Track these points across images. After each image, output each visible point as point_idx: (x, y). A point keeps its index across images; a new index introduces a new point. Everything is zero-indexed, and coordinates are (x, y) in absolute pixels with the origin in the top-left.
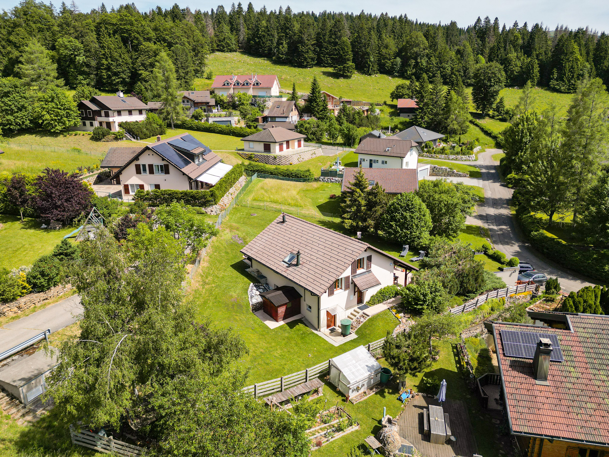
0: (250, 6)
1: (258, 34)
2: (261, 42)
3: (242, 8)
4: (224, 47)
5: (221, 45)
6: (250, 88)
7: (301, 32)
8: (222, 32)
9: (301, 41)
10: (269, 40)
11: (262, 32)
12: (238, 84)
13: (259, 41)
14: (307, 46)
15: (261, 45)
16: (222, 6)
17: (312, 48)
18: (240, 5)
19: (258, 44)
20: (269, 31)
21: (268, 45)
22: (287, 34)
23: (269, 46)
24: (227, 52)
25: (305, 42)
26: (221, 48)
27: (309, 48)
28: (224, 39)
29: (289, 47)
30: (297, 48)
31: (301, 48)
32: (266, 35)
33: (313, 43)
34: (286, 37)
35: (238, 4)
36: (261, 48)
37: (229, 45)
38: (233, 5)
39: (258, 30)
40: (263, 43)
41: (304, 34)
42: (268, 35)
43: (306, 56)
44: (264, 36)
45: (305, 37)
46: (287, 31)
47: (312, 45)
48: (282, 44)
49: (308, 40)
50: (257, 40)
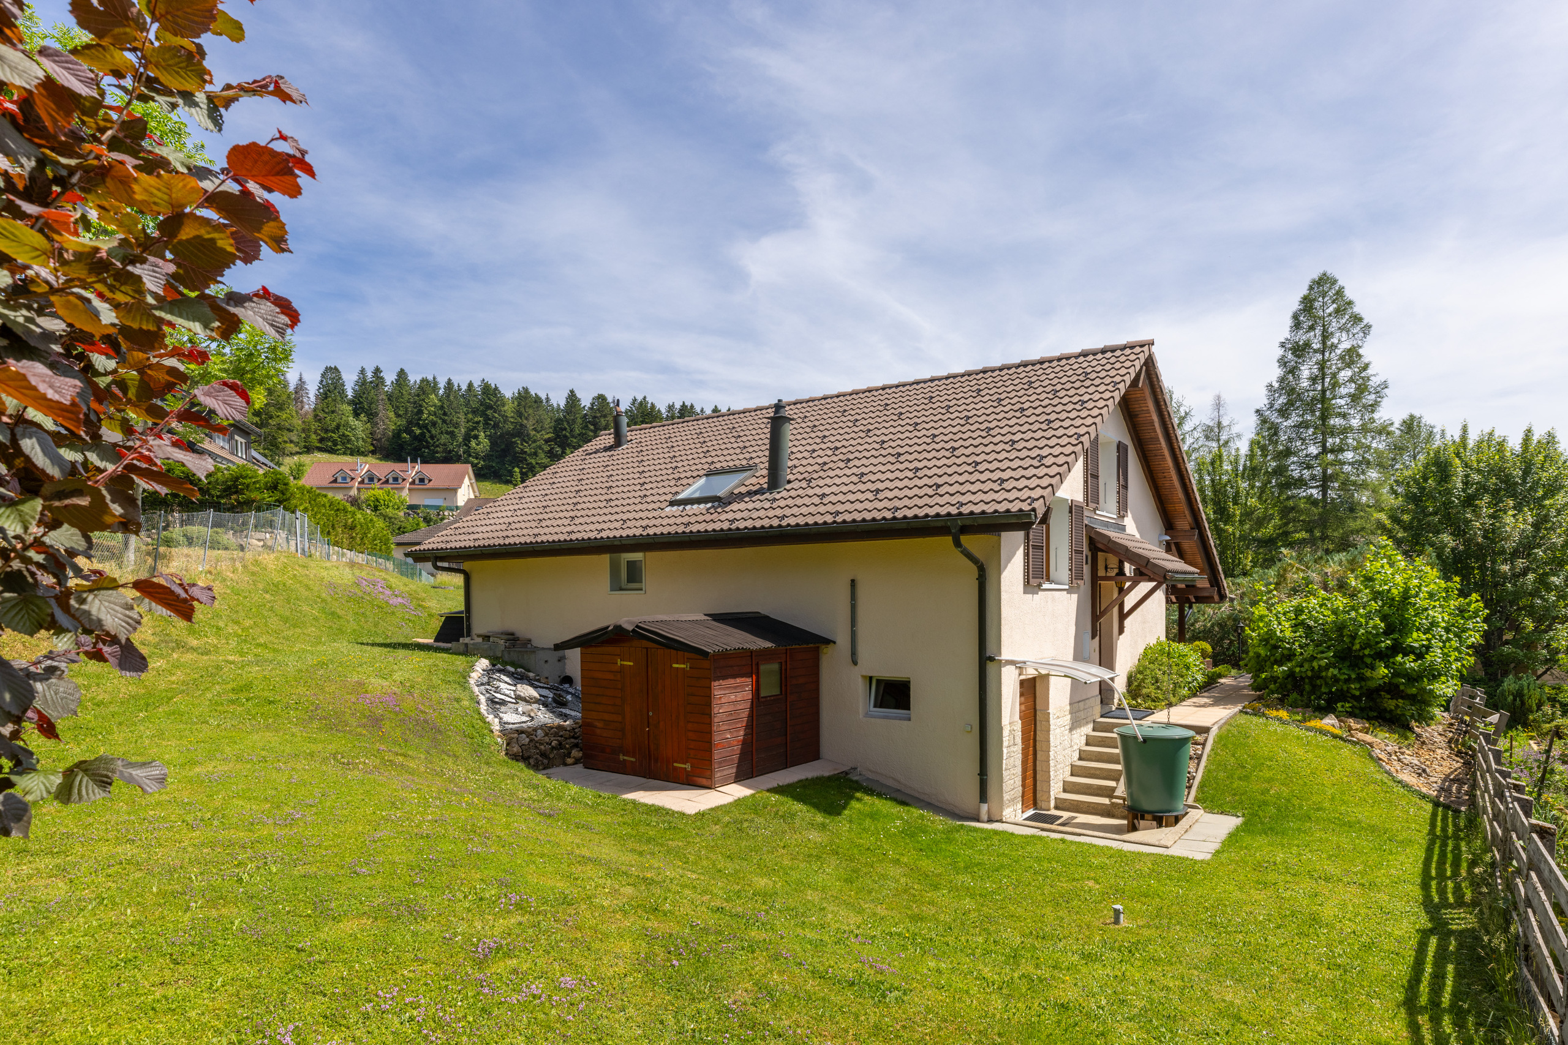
0: (402, 374)
1: (420, 419)
2: (428, 435)
3: (382, 378)
4: (335, 444)
5: (328, 439)
6: (403, 488)
7: (520, 415)
8: (333, 412)
9: (520, 432)
10: (447, 433)
11: (430, 414)
12: (371, 479)
13: (423, 434)
14: (535, 441)
15: (427, 442)
16: (336, 369)
17: (546, 448)
18: (377, 371)
19: (420, 438)
20: (445, 414)
21: (442, 441)
22: (487, 419)
23: (445, 445)
24: (344, 454)
25: (528, 435)
26: (330, 444)
27: (540, 447)
28: (338, 427)
29: (493, 444)
30: (510, 445)
31: (519, 445)
32: (439, 421)
33: (546, 437)
34: (486, 424)
35: (373, 369)
36: (428, 447)
37: (349, 441)
38: (363, 371)
39: (420, 412)
40: (432, 437)
41: (526, 419)
42: (444, 421)
43: (533, 461)
44: (434, 424)
45: (530, 424)
46: (489, 412)
47: (547, 441)
48: (476, 437)
49: (534, 429)
50: (418, 432)
